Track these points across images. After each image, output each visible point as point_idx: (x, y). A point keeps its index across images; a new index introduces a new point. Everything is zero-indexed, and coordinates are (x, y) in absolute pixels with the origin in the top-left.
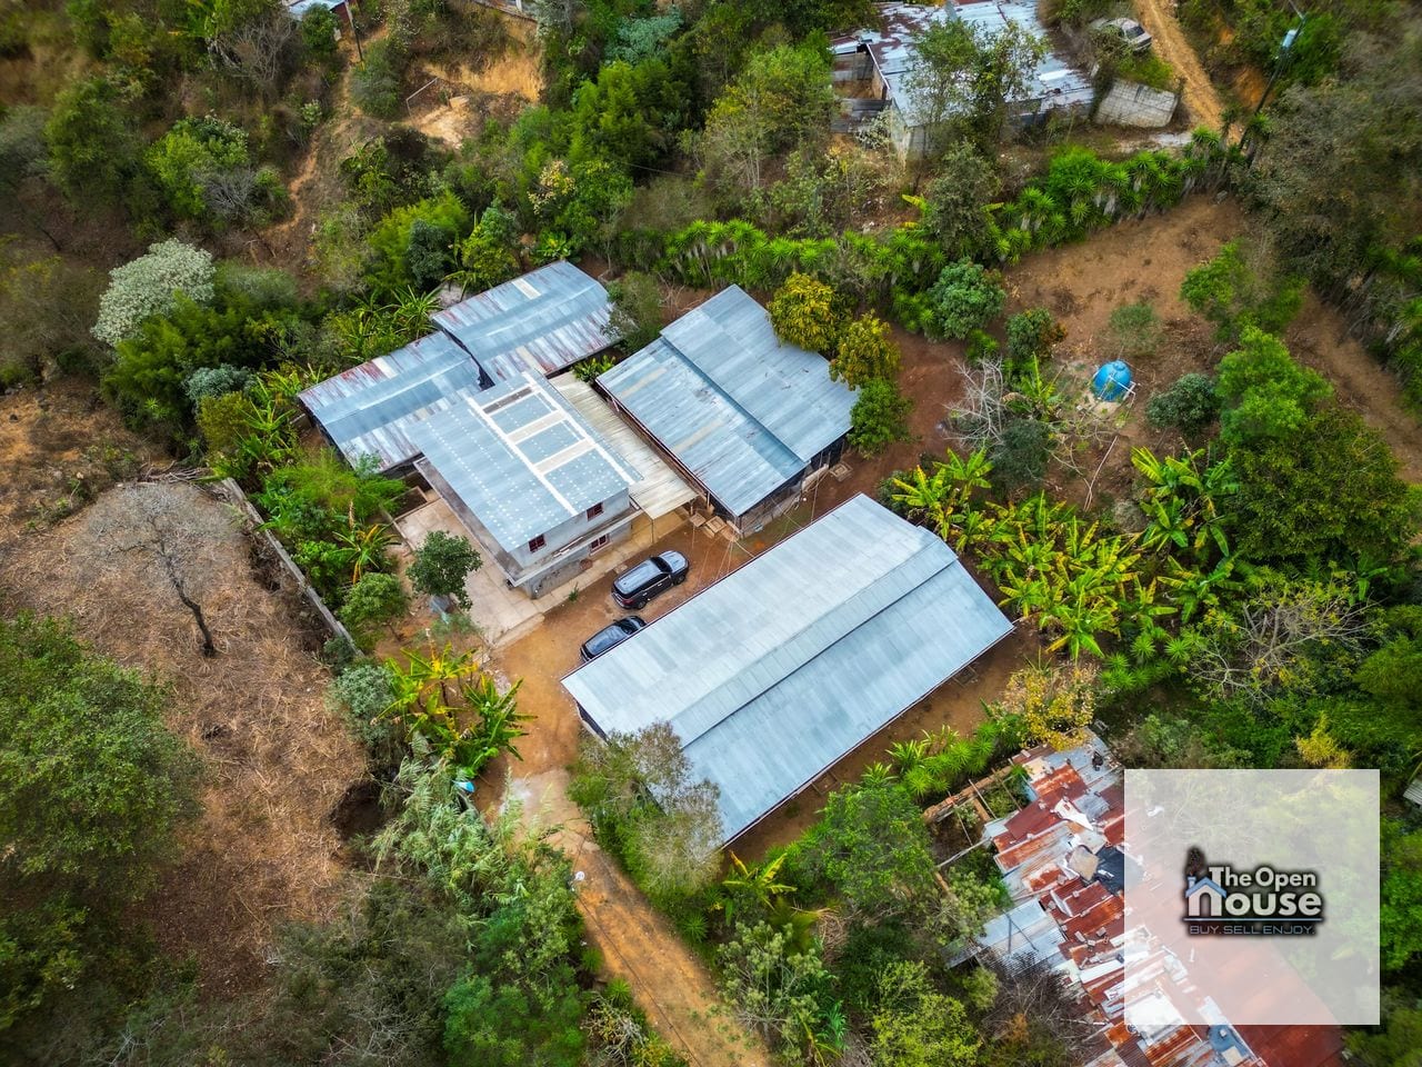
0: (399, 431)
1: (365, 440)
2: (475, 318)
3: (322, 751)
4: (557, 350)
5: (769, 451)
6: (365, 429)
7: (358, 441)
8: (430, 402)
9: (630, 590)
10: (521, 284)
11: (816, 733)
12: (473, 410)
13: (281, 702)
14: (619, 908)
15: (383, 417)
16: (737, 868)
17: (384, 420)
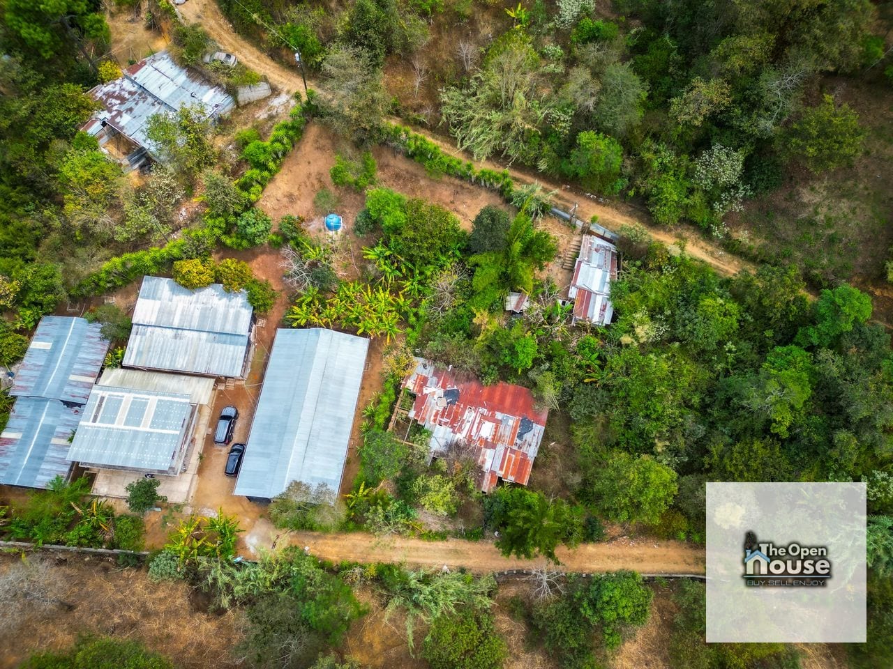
0: (52, 457)
1: (43, 474)
2: (33, 379)
3: (162, 595)
4: (88, 364)
5: (228, 340)
6: (37, 470)
7: (40, 477)
8: (53, 433)
9: (224, 438)
10: (35, 345)
11: (337, 432)
12: (87, 426)
13: (125, 596)
14: (320, 541)
15: (39, 457)
16: (349, 498)
17: (41, 459)
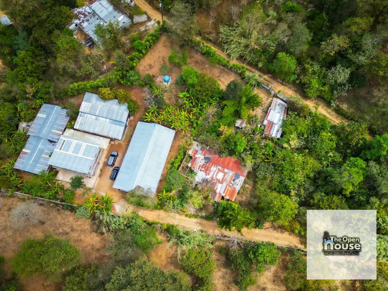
0: (42, 162)
1: (37, 168)
2: (37, 129)
3: (80, 224)
4: (60, 126)
5: (118, 124)
6: (35, 166)
7: (36, 169)
8: (43, 152)
9: (111, 164)
10: (39, 115)
11: (157, 168)
12: (57, 151)
13: (65, 222)
14: (145, 211)
15: (36, 161)
16: (159, 195)
17: (37, 162)
